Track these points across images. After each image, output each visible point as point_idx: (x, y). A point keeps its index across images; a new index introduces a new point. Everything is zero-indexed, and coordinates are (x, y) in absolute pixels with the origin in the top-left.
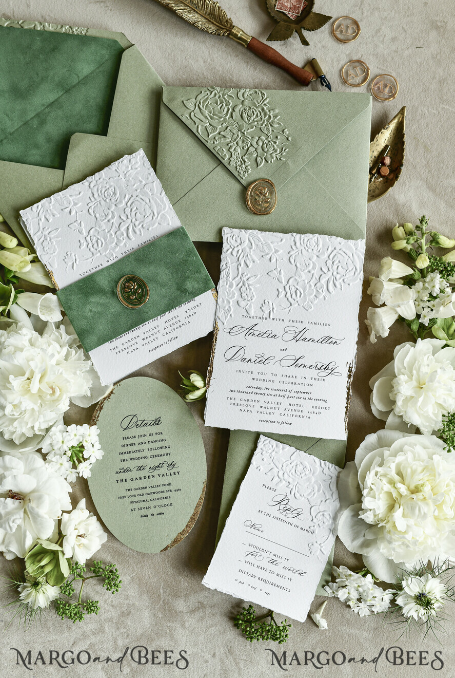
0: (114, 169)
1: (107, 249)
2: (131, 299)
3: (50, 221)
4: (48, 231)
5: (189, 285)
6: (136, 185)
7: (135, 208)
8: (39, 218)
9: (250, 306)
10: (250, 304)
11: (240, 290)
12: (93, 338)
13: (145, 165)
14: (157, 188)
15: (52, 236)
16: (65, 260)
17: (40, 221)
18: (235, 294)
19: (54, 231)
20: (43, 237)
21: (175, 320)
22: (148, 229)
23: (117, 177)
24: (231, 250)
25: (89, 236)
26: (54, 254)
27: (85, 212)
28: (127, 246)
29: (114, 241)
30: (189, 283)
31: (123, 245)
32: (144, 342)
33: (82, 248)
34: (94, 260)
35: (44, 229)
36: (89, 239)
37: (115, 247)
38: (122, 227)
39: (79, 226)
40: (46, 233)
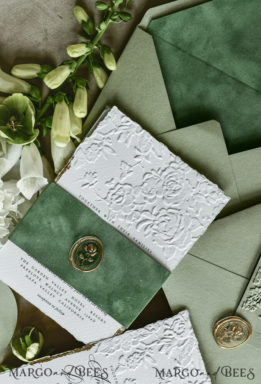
0: (198, 180)
1: (116, 210)
2: (79, 256)
3: (119, 141)
4: (108, 144)
5: (118, 305)
6: (191, 209)
7: (169, 219)
8: (117, 128)
9: (123, 369)
10: (125, 368)
11: (135, 353)
12: (24, 239)
13: (216, 209)
14: (197, 231)
15: (105, 150)
16: (87, 175)
17: (115, 131)
18: (129, 350)
19: (111, 150)
20: (100, 142)
21: (78, 305)
22: (154, 241)
23: (191, 187)
24: (169, 327)
25: (122, 186)
26: (87, 161)
27: (144, 171)
28: (128, 227)
29: (128, 213)
30: (120, 303)
31: (128, 223)
32: (44, 286)
33: (107, 185)
34: (100, 201)
35: (108, 139)
36: (119, 188)
37: (122, 217)
38: (145, 214)
39: (127, 172)
40: (106, 143)
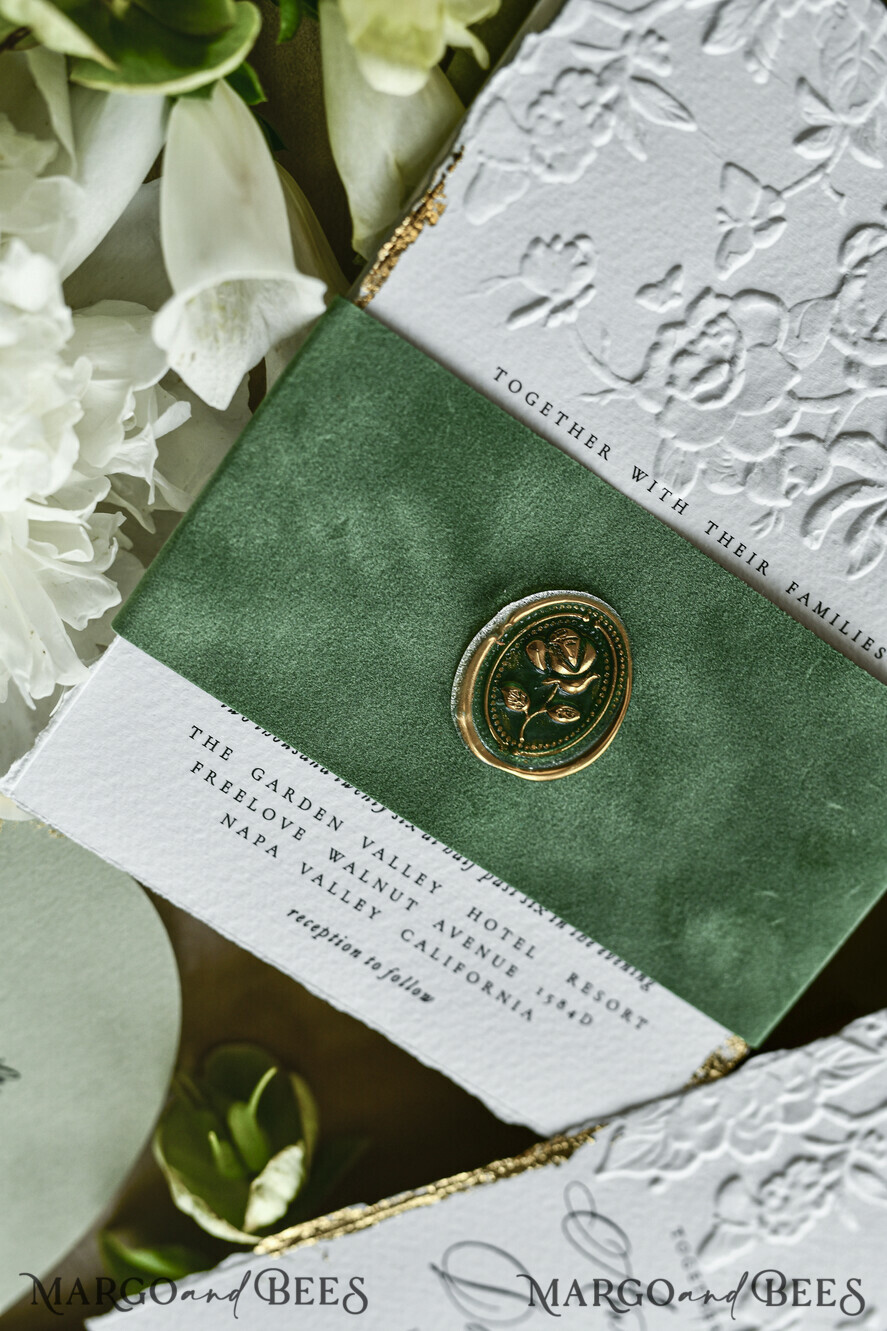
1: (694, 440)
2: (502, 697)
3: (711, 49)
4: (649, 67)
5: (709, 933)
9: (738, 1241)
10: (748, 1236)
11: (796, 1159)
12: (203, 628)
15: (635, 105)
16: (539, 252)
18: (764, 1148)
19: (667, 104)
20: (607, 57)
21: (504, 948)
25: (724, 305)
26: (538, 170)
27: (845, 213)
28: (761, 530)
29: (759, 450)
30: (721, 927)
31: (760, 507)
32: (322, 864)
33: (644, 302)
34: (611, 397)
35: (652, 40)
36: (711, 315)
37: (729, 475)
38: (852, 452)
39: (755, 223)
40: (638, 61)
